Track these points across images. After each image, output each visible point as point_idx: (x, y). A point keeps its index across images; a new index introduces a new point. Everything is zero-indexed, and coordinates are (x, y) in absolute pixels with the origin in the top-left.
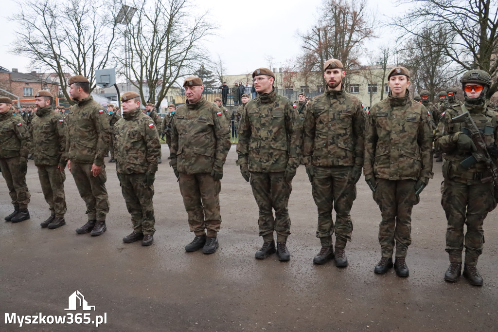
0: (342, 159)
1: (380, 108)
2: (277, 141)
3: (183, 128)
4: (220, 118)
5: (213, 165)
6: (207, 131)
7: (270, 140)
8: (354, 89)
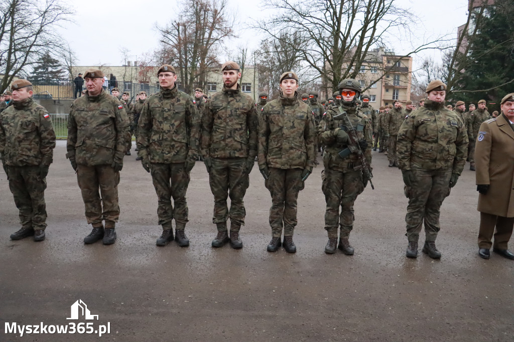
0: (238, 151)
1: (273, 107)
2: (179, 134)
3: (84, 120)
4: (121, 111)
5: (114, 157)
6: (108, 123)
7: (172, 133)
8: (211, 87)
